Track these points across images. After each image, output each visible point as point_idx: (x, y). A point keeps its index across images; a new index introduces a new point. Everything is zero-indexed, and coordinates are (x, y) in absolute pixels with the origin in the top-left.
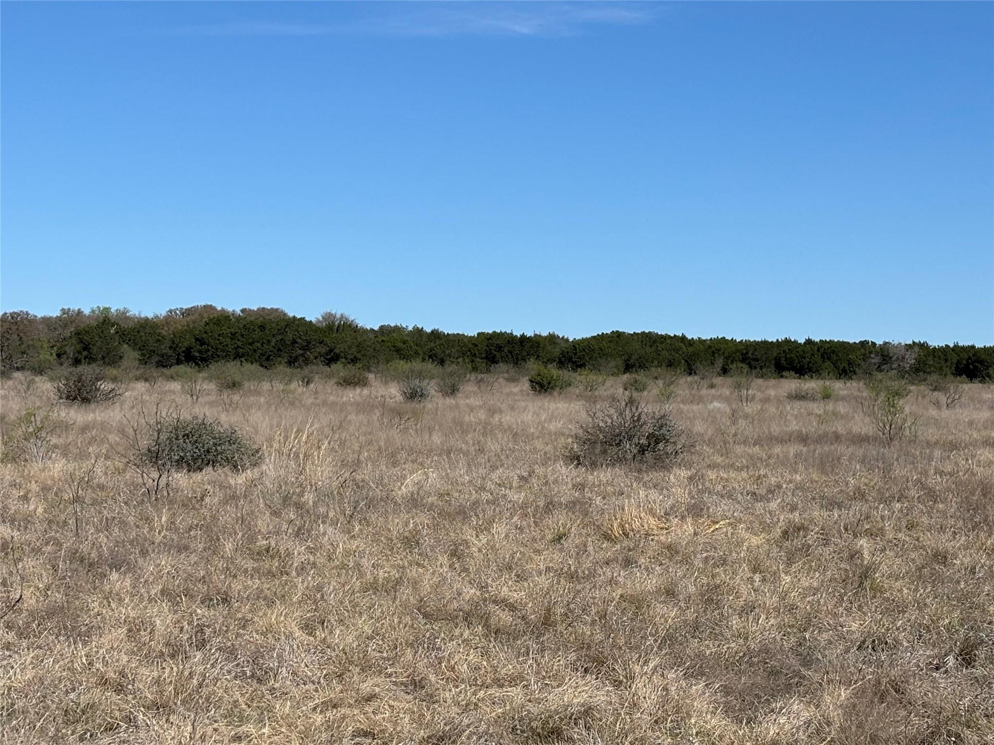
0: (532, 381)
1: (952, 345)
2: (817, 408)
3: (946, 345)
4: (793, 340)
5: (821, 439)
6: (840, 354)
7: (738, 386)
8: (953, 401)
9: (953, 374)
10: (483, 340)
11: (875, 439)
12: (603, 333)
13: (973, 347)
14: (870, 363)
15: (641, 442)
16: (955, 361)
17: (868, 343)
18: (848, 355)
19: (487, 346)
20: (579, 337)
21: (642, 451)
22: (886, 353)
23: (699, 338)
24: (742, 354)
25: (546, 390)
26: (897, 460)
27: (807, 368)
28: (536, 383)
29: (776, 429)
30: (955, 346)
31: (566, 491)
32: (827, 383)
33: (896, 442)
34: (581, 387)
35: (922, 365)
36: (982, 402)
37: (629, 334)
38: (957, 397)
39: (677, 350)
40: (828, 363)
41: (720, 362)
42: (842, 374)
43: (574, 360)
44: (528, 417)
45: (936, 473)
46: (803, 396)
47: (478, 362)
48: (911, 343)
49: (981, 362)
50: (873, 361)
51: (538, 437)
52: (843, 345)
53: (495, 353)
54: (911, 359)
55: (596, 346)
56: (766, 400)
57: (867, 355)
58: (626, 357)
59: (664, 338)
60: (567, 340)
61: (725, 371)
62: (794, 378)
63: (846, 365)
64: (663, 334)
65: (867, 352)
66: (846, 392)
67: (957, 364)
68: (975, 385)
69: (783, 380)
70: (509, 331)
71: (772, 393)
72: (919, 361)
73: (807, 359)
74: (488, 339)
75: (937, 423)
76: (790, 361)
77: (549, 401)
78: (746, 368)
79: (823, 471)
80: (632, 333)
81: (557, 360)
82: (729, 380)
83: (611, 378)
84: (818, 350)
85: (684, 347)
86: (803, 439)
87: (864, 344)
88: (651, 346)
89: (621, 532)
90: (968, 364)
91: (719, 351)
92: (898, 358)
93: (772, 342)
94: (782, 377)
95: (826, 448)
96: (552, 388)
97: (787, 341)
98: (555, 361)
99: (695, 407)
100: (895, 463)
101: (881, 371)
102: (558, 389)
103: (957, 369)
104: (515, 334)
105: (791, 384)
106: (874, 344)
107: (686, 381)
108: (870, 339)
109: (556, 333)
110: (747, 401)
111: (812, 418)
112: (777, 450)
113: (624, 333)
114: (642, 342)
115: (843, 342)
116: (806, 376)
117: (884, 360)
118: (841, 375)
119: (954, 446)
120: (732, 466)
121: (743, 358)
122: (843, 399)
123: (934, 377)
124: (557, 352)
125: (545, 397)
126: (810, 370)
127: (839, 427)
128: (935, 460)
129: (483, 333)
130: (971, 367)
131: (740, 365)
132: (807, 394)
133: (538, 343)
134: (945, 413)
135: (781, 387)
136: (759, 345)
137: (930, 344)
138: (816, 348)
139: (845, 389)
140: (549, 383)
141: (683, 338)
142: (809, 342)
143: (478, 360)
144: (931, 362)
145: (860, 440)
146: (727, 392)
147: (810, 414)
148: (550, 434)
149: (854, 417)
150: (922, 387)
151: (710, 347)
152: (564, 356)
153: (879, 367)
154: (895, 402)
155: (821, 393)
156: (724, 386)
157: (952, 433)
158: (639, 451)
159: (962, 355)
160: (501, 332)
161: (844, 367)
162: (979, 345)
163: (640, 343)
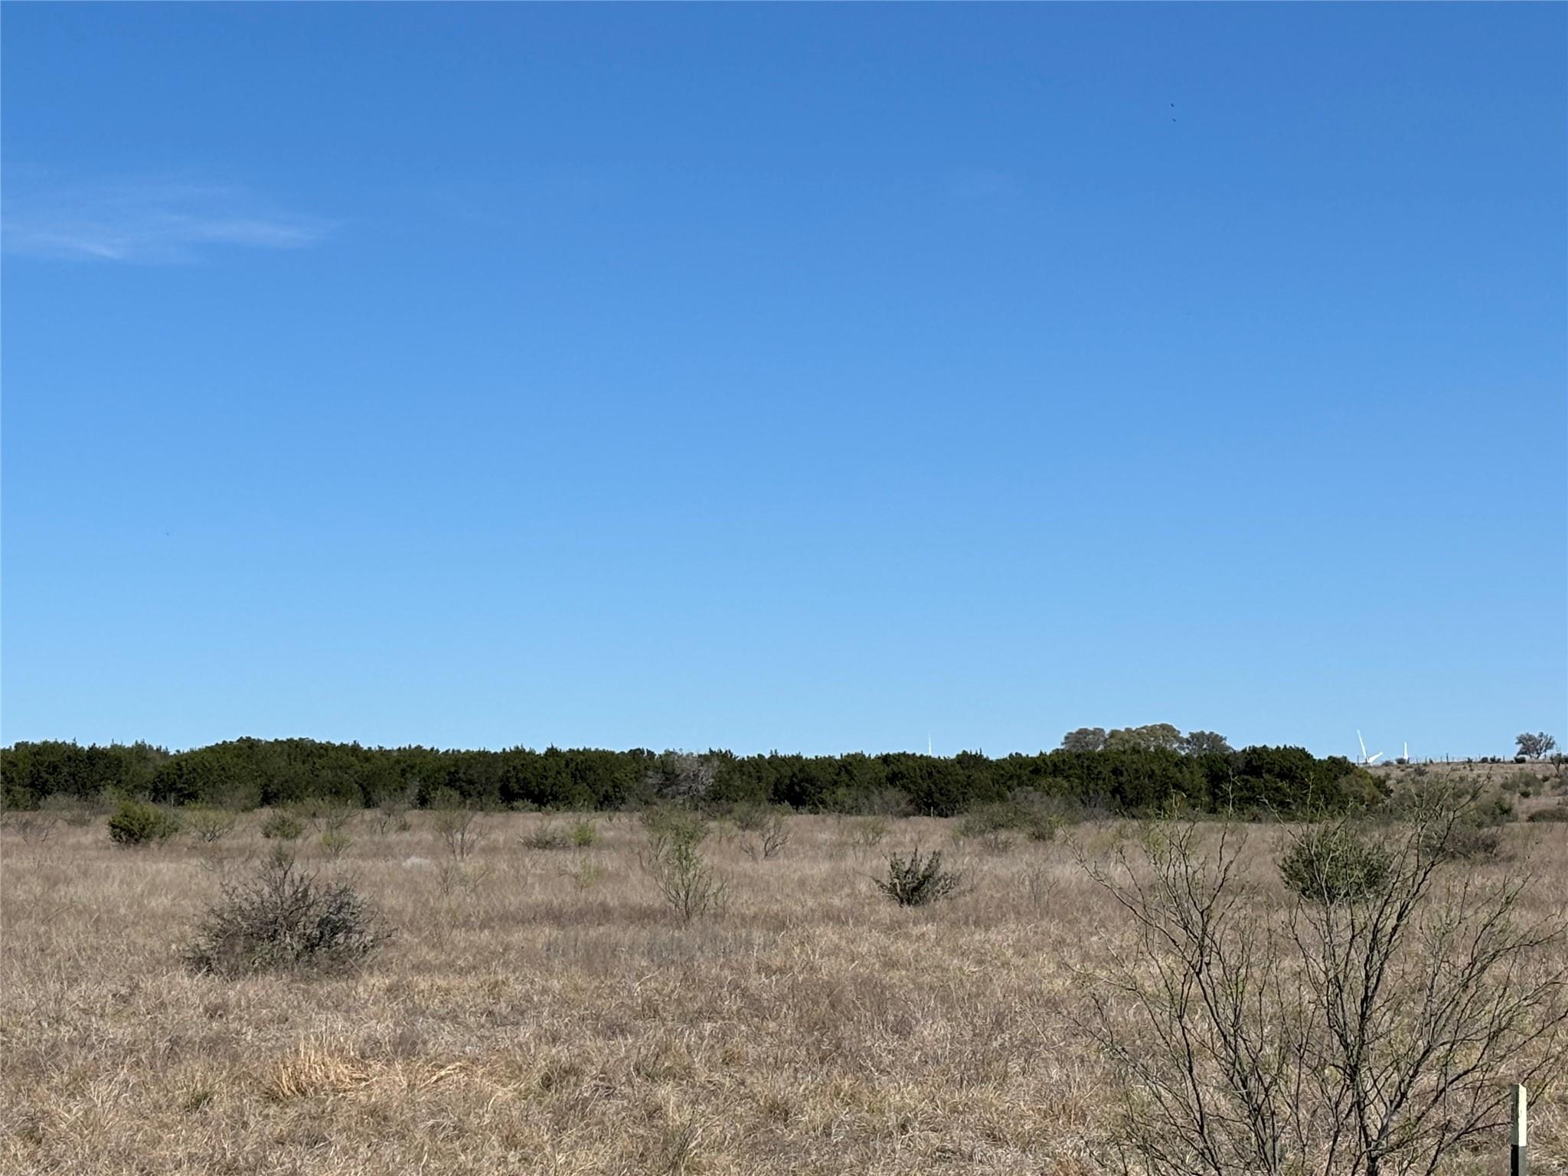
0: (114, 826)
1: (767, 756)
2: (571, 861)
3: (759, 755)
4: (527, 750)
5: (582, 915)
6: (600, 771)
7: (448, 828)
8: (774, 847)
9: (770, 800)
10: (25, 757)
11: (664, 914)
12: (224, 742)
13: (798, 758)
14: (646, 785)
15: (308, 931)
16: (772, 779)
17: (642, 752)
18: (612, 773)
19: (33, 765)
20: (185, 750)
21: (311, 946)
22: (669, 769)
23: (381, 748)
24: (449, 773)
25: (137, 840)
26: (700, 948)
27: (551, 794)
28: (122, 829)
29: (513, 901)
30: (772, 756)
31: (195, 1019)
32: (583, 820)
33: (695, 919)
34: (195, 833)
35: (723, 787)
36: (816, 846)
37: (267, 742)
38: (779, 841)
39: (345, 768)
40: (582, 787)
41: (413, 789)
42: (603, 802)
43: (179, 786)
44: (112, 888)
45: (759, 971)
46: (547, 843)
47: (19, 792)
48: (707, 752)
49: (811, 781)
50: (650, 781)
51: (135, 924)
52: (605, 757)
53: (45, 776)
54: (708, 777)
55: (214, 764)
56: (492, 850)
57: (643, 773)
58: (264, 781)
59: (326, 749)
60: (166, 753)
61: (423, 801)
62: (531, 810)
63: (610, 791)
64: (324, 742)
65: (642, 768)
66: (612, 834)
67: (776, 785)
68: (804, 816)
69: (514, 815)
70: (69, 741)
71: (499, 837)
72: (719, 779)
73: (550, 780)
74: (35, 754)
75: (752, 883)
76: (525, 784)
77: (144, 859)
78: (456, 795)
79: (593, 973)
80: (272, 740)
81: (151, 786)
82: (430, 817)
83: (244, 816)
84: (567, 765)
85: (356, 762)
86: (555, 916)
87: (636, 754)
88: (304, 763)
89: (293, 1088)
90: (792, 784)
91: (412, 767)
92: (688, 776)
93: (496, 753)
94: (512, 809)
95: (593, 933)
96: (148, 837)
97: (519, 752)
98: (146, 788)
99: (381, 865)
100: (699, 954)
101: (663, 797)
102: (157, 839)
103: (776, 792)
104: (79, 745)
105: (528, 822)
106: (651, 754)
107: (363, 821)
108: (645, 746)
109: (147, 743)
110: (462, 853)
111: (566, 879)
112: (517, 937)
113: (259, 741)
114: (289, 755)
115: (604, 751)
116: (549, 807)
117: (667, 779)
118: (601, 804)
119: (779, 924)
120: (450, 965)
121: (450, 780)
122: (609, 845)
123: (741, 808)
124: (149, 773)
125: (137, 851)
126: (555, 798)
127: (608, 895)
128: (756, 947)
129: (25, 744)
130: (797, 788)
131: (448, 791)
132: (555, 838)
133: (119, 760)
134: (764, 866)
135: (513, 826)
136: (475, 759)
137: (735, 753)
138: (563, 762)
139: (611, 830)
140: (143, 829)
141: (355, 749)
142: (552, 752)
143: (18, 788)
144: (738, 783)
145: (643, 916)
146: (428, 837)
147: (561, 873)
148: (153, 916)
149: (628, 876)
150: (728, 825)
151: (398, 762)
152: (162, 780)
153: (660, 790)
154: (690, 851)
155: (576, 838)
156: (423, 826)
157: (777, 901)
158: (306, 947)
159: (783, 770)
160: (56, 742)
161: (607, 791)
162: (808, 754)
163: (285, 757)
